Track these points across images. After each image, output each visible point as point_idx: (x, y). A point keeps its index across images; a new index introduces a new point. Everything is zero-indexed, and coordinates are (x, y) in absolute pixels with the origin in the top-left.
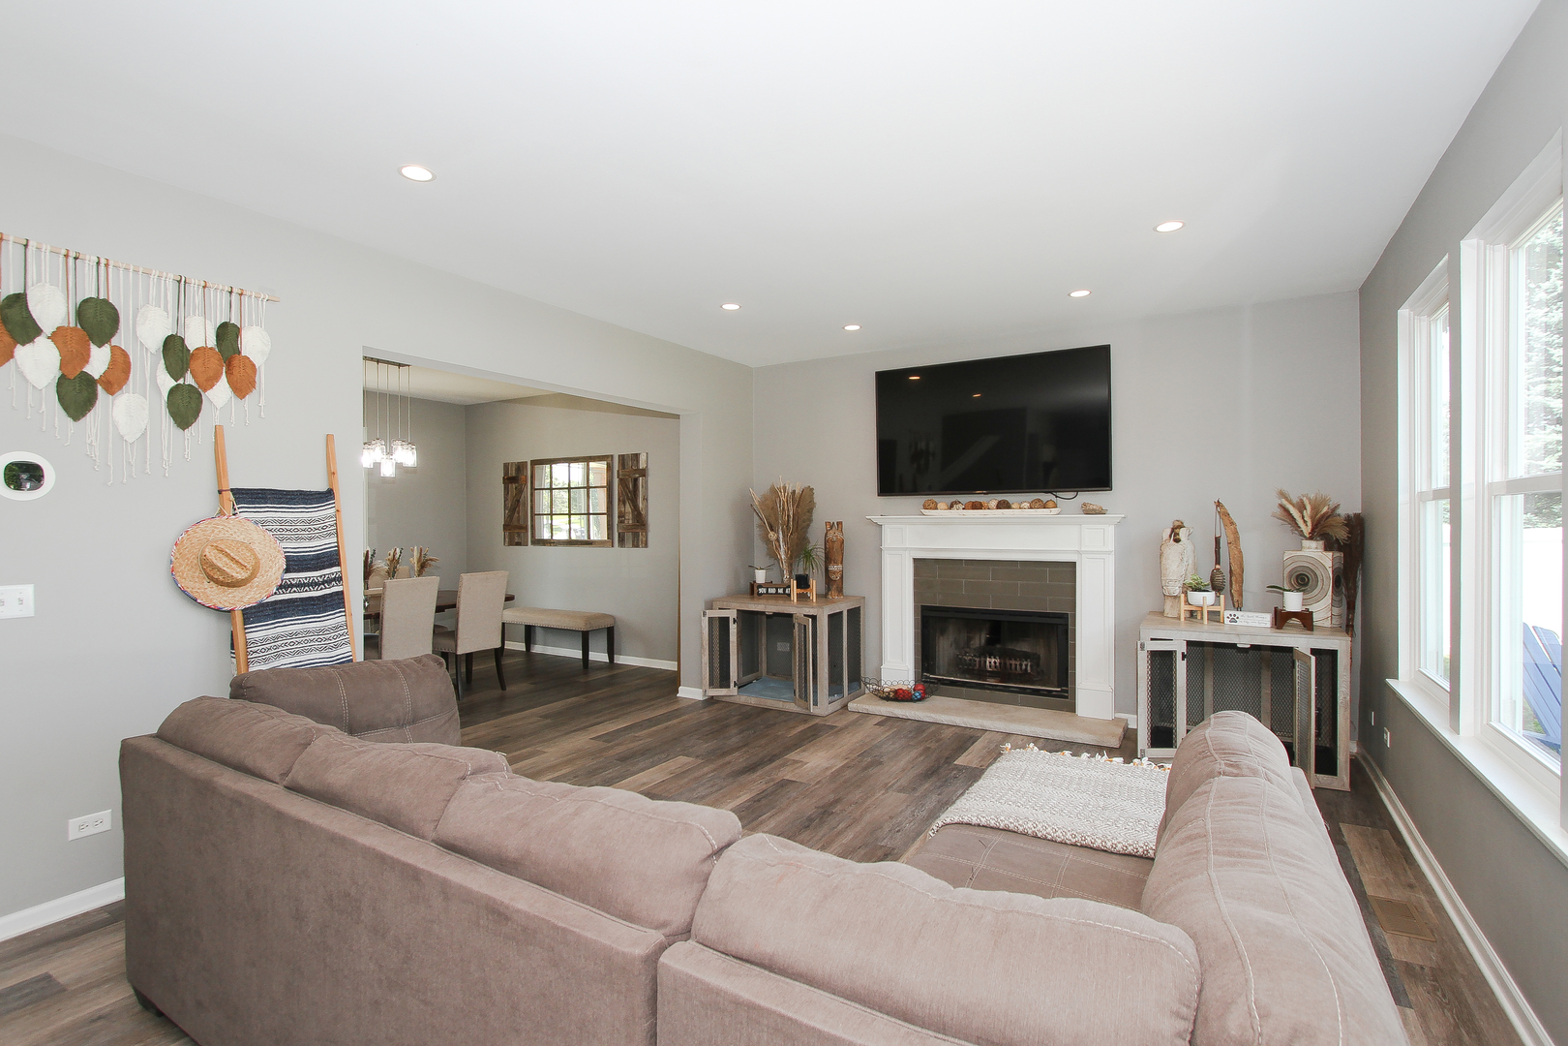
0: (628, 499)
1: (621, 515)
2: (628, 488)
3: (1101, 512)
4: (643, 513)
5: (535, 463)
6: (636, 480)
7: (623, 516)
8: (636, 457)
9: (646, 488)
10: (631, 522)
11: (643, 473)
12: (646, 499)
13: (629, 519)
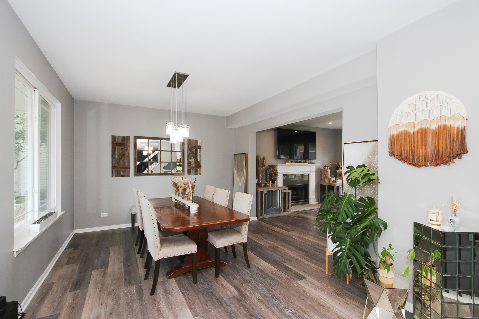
0: (193, 157)
1: (189, 163)
2: (193, 152)
3: (314, 163)
4: (200, 162)
5: (136, 138)
6: (196, 150)
7: (190, 163)
8: (196, 141)
9: (200, 152)
10: (194, 165)
11: (200, 147)
12: (200, 157)
13: (193, 164)
